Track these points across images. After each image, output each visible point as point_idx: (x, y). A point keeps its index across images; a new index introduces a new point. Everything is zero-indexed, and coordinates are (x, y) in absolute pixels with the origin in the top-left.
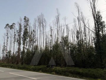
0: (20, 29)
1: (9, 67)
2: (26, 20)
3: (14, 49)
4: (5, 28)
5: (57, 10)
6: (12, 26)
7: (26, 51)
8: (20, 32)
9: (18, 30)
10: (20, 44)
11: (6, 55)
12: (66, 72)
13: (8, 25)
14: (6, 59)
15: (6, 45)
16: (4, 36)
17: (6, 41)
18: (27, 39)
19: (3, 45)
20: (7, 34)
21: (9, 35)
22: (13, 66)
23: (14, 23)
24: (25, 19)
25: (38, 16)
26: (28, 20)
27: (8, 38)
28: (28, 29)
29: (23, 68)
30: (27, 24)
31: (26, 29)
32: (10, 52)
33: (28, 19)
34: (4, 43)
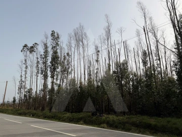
0: (46, 52)
1: (29, 116)
2: (55, 37)
3: (36, 85)
4: (22, 51)
5: (107, 16)
6: (32, 47)
7: (56, 88)
8: (46, 57)
9: (43, 54)
10: (46, 77)
11: (25, 96)
12: (126, 124)
13: (26, 46)
14: (24, 103)
15: (23, 79)
16: (21, 65)
17: (23, 73)
18: (58, 68)
19: (20, 79)
20: (26, 61)
21: (29, 63)
22: (35, 114)
23: (36, 44)
24: (53, 34)
25: (74, 30)
26: (58, 37)
27: (26, 67)
28: (58, 51)
29: (52, 117)
30: (57, 44)
31: (55, 52)
32: (30, 91)
33: (58, 34)
34: (21, 76)
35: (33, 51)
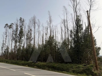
0: (17, 29)
1: (4, 62)
3: (11, 46)
4: (4, 27)
8: (17, 31)
9: (15, 29)
10: (16, 42)
13: (7, 25)
15: (4, 43)
16: (3, 35)
17: (5, 39)
18: (22, 38)
20: (6, 33)
21: (8, 34)
22: (8, 61)
23: (12, 23)
24: (21, 19)
25: (32, 17)
26: (23, 21)
27: (6, 36)
28: (23, 28)
29: (15, 63)
30: (23, 25)
31: (21, 29)
33: (23, 19)
34: (3, 41)
35: (11, 27)
